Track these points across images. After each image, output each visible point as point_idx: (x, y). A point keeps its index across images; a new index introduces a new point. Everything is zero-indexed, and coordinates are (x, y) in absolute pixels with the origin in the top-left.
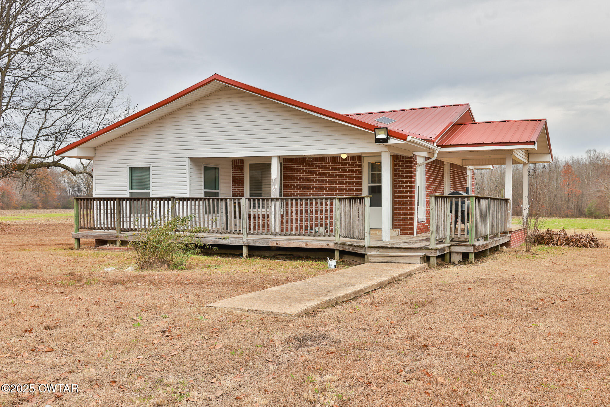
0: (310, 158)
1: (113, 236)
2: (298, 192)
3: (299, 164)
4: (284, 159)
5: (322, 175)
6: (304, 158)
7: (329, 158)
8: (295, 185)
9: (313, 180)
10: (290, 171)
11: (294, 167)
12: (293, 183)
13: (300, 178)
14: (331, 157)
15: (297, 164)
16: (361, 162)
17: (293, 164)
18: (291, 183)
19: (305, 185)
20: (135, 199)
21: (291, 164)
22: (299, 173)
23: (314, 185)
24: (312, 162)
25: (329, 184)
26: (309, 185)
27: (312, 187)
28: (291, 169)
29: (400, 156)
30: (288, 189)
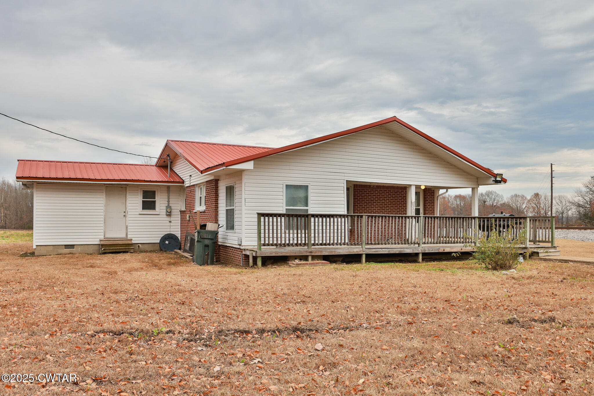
0: (374, 186)
1: (306, 252)
2: (365, 211)
3: (366, 190)
4: (354, 185)
5: (377, 199)
6: (369, 185)
7: (386, 187)
8: (362, 206)
9: (376, 202)
10: (359, 195)
11: (362, 191)
12: (362, 204)
13: (366, 200)
14: (388, 186)
15: (364, 190)
16: (406, 191)
17: (362, 190)
18: (360, 204)
19: (370, 206)
20: (292, 215)
21: (360, 190)
22: (366, 197)
23: (376, 206)
24: (375, 189)
25: (386, 206)
26: (373, 206)
27: (375, 208)
28: (360, 193)
29: (428, 189)
30: (358, 209)
